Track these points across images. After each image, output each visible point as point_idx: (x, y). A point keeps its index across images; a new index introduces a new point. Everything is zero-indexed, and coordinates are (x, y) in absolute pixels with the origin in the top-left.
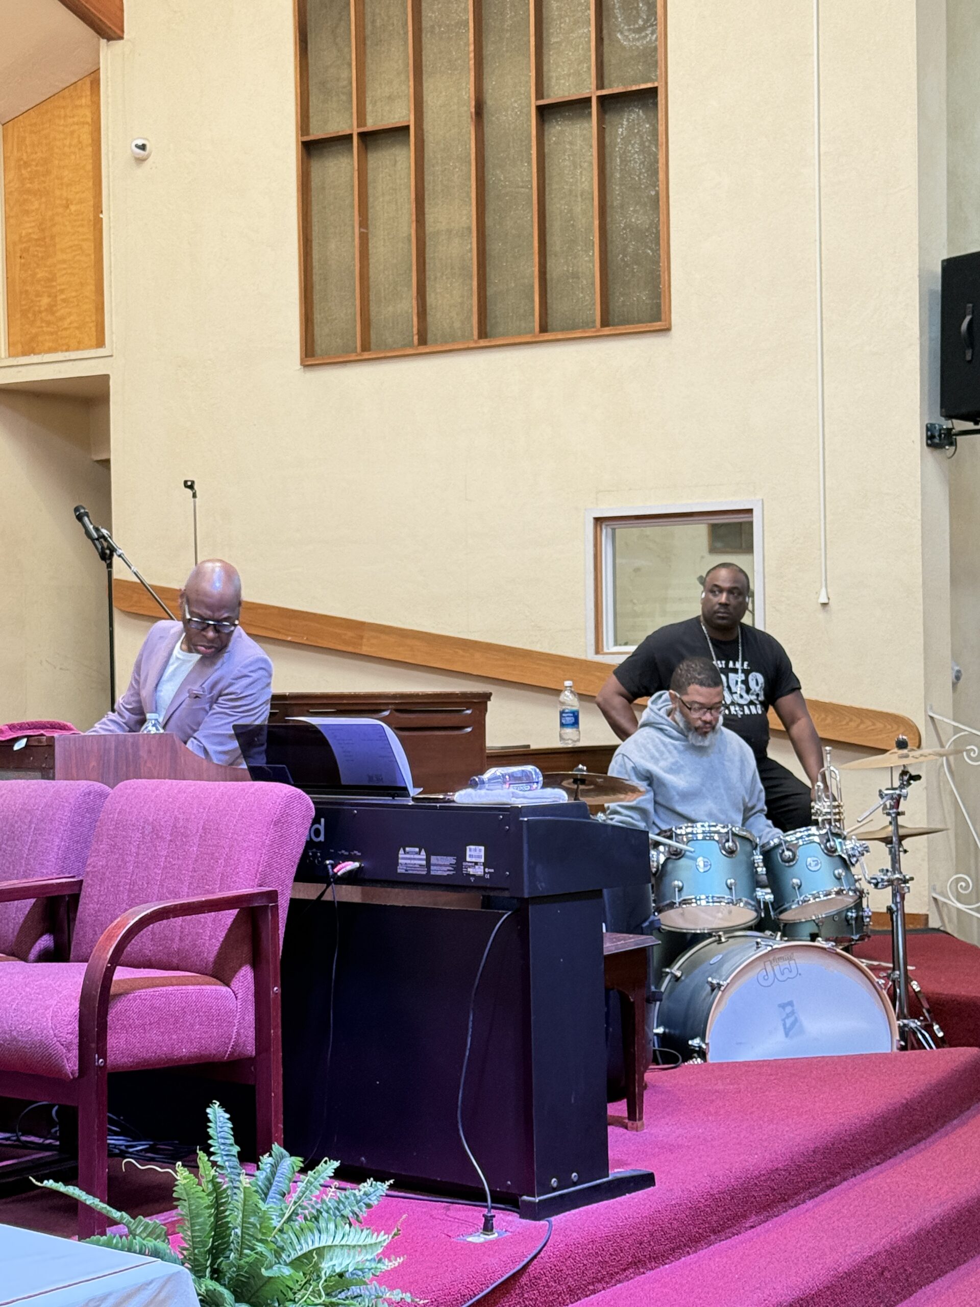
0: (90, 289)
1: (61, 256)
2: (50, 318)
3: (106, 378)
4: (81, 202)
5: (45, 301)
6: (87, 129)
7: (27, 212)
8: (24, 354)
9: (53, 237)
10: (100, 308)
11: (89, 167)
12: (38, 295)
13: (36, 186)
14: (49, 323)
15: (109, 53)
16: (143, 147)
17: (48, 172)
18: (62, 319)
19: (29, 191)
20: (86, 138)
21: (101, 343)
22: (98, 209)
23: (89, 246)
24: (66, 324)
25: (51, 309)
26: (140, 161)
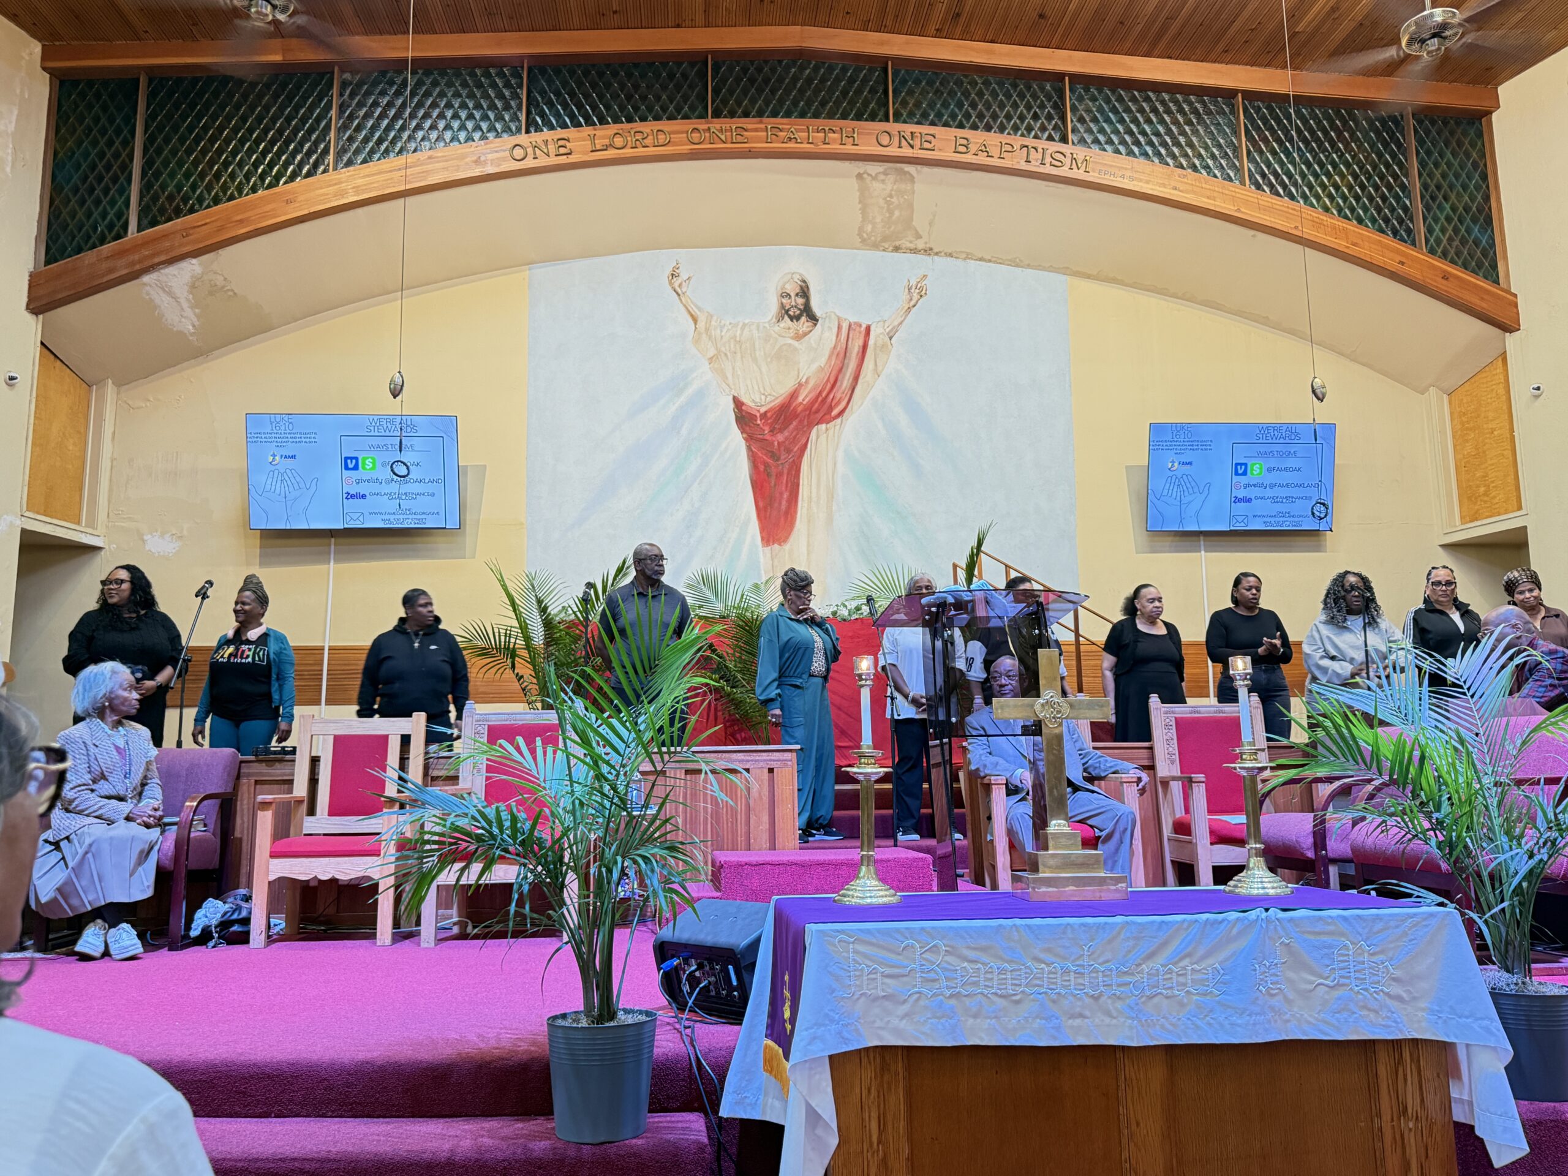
0: (1510, 479)
1: (1490, 462)
2: (1486, 498)
3: (1525, 527)
4: (1501, 428)
5: (1482, 489)
6: (1501, 386)
7: (1467, 441)
8: (1471, 521)
9: (1484, 452)
10: (1518, 488)
11: (1505, 407)
12: (1478, 486)
13: (1471, 425)
14: (1485, 502)
15: (1511, 340)
16: (1538, 389)
17: (1479, 416)
18: (1495, 497)
19: (1467, 429)
20: (1502, 391)
21: (1520, 508)
22: (1512, 430)
23: (1508, 453)
24: (1496, 500)
25: (1486, 494)
26: (1537, 397)
